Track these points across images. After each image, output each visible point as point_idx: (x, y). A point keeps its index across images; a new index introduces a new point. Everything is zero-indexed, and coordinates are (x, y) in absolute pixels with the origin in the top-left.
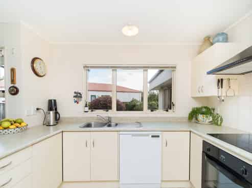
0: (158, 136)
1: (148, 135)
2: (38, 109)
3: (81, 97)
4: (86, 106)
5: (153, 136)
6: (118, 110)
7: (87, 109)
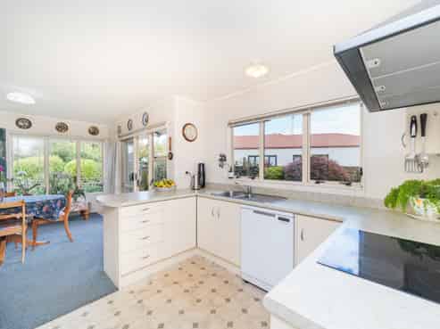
0: (288, 220)
1: (274, 215)
2: (187, 173)
3: (225, 160)
4: (231, 171)
5: (280, 219)
6: (266, 178)
7: (232, 174)
